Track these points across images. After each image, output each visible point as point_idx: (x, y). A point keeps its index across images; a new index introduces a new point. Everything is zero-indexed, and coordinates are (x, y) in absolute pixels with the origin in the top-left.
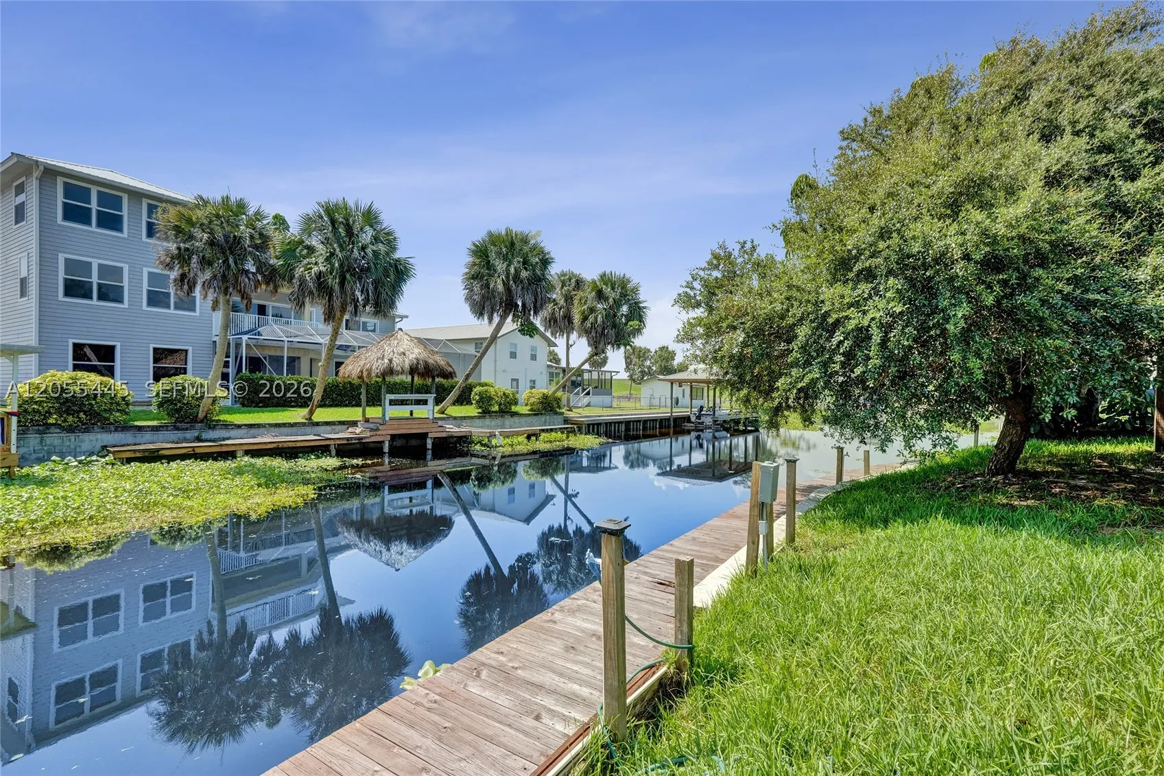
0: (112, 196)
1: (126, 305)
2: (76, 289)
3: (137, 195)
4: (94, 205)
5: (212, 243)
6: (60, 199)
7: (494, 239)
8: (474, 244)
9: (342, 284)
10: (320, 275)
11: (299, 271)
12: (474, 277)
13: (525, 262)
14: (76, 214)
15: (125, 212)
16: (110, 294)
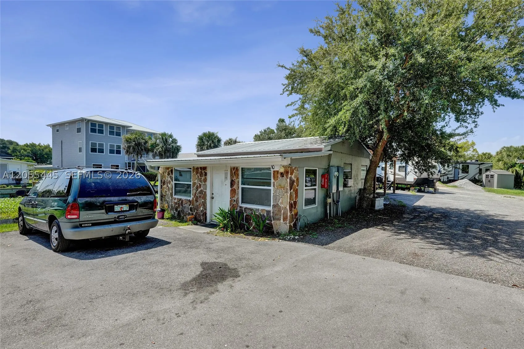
0: (101, 124)
1: (104, 154)
2: (94, 150)
3: (107, 124)
4: (97, 128)
5: (135, 144)
6: (90, 127)
7: (205, 134)
8: (199, 136)
9: (165, 153)
10: (160, 152)
11: (155, 150)
12: (199, 145)
13: (213, 142)
14: (93, 131)
15: (104, 129)
16: (101, 151)
